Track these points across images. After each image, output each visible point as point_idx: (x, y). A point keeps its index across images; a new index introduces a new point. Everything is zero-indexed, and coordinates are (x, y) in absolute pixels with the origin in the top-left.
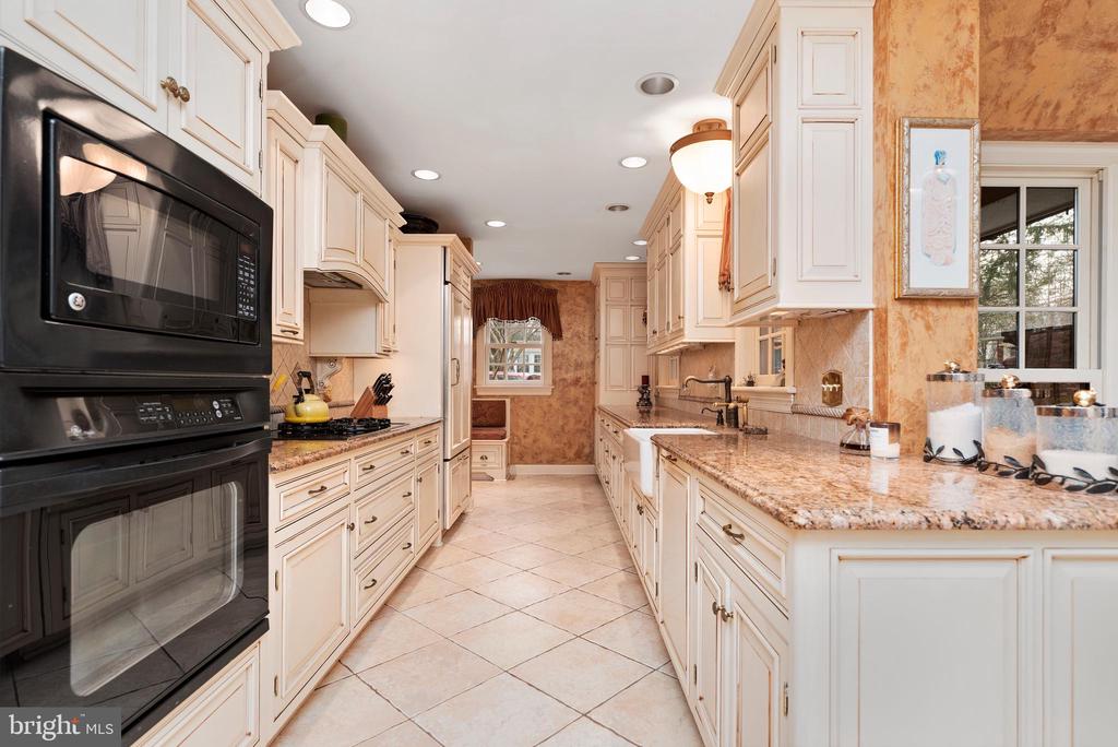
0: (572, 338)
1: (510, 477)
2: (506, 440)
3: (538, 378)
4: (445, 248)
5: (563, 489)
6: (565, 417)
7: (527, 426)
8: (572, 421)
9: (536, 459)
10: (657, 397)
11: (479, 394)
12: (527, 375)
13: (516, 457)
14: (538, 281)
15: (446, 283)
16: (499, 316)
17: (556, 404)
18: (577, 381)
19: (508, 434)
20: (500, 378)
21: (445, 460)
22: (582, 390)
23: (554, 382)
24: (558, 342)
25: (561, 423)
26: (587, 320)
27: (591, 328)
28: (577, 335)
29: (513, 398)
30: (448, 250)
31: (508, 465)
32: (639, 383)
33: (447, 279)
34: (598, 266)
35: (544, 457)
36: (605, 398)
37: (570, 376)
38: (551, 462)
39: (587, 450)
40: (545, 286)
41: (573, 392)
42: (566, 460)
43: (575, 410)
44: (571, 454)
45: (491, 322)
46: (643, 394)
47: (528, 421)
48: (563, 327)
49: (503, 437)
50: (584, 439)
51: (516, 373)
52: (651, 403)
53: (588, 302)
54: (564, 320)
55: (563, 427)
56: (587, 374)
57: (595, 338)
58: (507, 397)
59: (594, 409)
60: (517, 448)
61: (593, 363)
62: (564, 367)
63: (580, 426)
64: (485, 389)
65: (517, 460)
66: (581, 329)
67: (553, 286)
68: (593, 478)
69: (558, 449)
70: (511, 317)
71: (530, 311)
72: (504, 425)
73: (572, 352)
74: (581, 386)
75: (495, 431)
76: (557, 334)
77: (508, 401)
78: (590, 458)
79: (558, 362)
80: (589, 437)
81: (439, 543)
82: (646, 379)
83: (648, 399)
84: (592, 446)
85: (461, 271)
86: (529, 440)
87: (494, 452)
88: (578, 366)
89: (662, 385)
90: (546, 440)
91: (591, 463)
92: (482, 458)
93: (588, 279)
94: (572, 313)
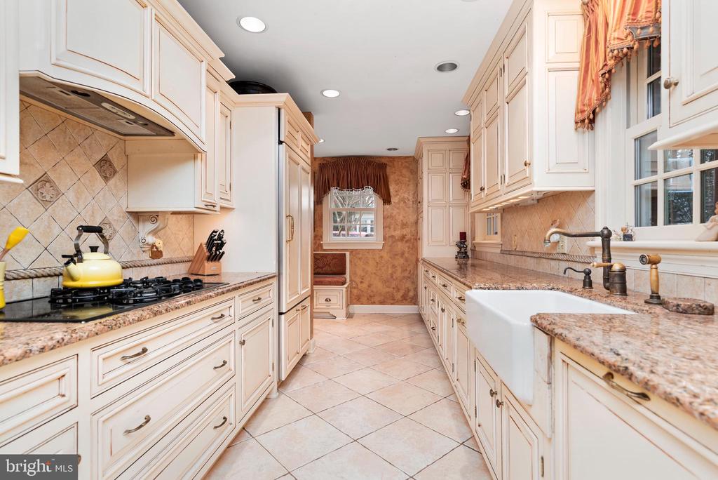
0: (399, 203)
1: (349, 316)
2: (346, 286)
3: (372, 236)
4: (279, 109)
5: (393, 328)
6: (394, 266)
7: (363, 274)
8: (399, 270)
9: (370, 301)
10: (473, 250)
11: (324, 248)
12: (365, 233)
13: (355, 298)
14: (371, 157)
15: (280, 142)
16: (340, 186)
17: (386, 256)
18: (403, 238)
19: (348, 280)
20: (344, 235)
21: (280, 314)
22: (407, 244)
23: (385, 239)
24: (387, 206)
25: (390, 272)
26: (412, 187)
27: (414, 194)
28: (403, 200)
29: (352, 252)
30: (282, 111)
31: (348, 305)
32: (458, 239)
33: (282, 139)
34: (422, 140)
35: (377, 299)
36: (428, 251)
37: (398, 233)
38: (382, 303)
39: (411, 294)
40: (377, 161)
41: (400, 246)
42: (394, 302)
43: (402, 261)
44: (398, 296)
45: (334, 191)
46: (461, 249)
47: (364, 269)
48: (391, 194)
49: (344, 283)
50: (408, 285)
51: (358, 232)
52: (468, 256)
53: (412, 173)
54: (392, 188)
55: (392, 276)
56: (411, 232)
57: (418, 202)
58: (347, 250)
59: (417, 260)
60: (355, 291)
61: (416, 223)
62: (392, 226)
63: (406, 274)
64: (329, 244)
65: (355, 301)
66: (406, 196)
67: (384, 161)
68: (417, 317)
69: (388, 292)
70: (350, 187)
71: (365, 182)
72: (345, 274)
73: (399, 213)
74: (406, 242)
75: (337, 278)
76: (387, 200)
77: (348, 254)
78: (414, 300)
79: (388, 222)
80: (413, 283)
81: (275, 395)
82: (463, 236)
83: (466, 253)
84: (416, 289)
85: (298, 136)
86: (365, 285)
87: (336, 295)
88: (404, 225)
89: (478, 240)
90: (378, 286)
91: (415, 304)
92: (326, 300)
93: (412, 154)
94: (398, 182)
